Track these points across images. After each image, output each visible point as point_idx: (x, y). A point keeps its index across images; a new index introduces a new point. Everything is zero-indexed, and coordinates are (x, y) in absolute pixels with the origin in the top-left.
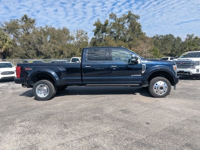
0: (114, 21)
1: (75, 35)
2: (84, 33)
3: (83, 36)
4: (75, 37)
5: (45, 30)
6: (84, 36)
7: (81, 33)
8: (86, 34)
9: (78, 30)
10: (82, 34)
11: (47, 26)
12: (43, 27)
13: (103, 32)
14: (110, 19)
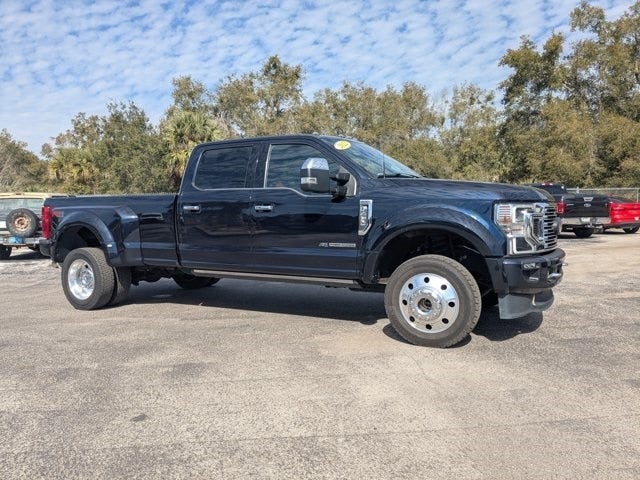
0: (594, 37)
1: (448, 107)
2: (482, 98)
3: (476, 106)
4: (446, 115)
5: (341, 98)
6: (478, 106)
7: (468, 100)
8: (489, 98)
9: (459, 89)
10: (472, 103)
11: (346, 86)
12: (335, 89)
13: (539, 87)
14: (573, 30)
